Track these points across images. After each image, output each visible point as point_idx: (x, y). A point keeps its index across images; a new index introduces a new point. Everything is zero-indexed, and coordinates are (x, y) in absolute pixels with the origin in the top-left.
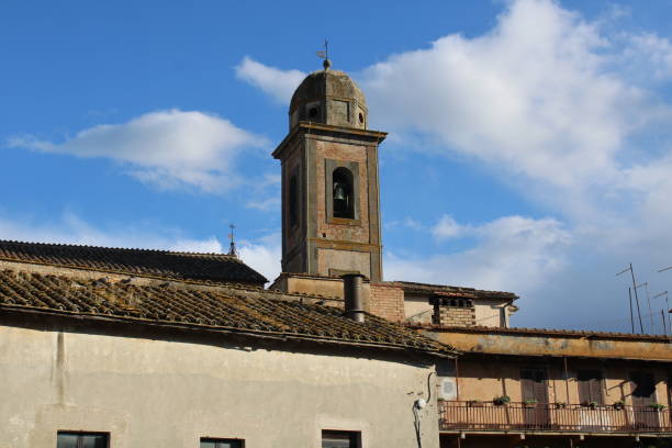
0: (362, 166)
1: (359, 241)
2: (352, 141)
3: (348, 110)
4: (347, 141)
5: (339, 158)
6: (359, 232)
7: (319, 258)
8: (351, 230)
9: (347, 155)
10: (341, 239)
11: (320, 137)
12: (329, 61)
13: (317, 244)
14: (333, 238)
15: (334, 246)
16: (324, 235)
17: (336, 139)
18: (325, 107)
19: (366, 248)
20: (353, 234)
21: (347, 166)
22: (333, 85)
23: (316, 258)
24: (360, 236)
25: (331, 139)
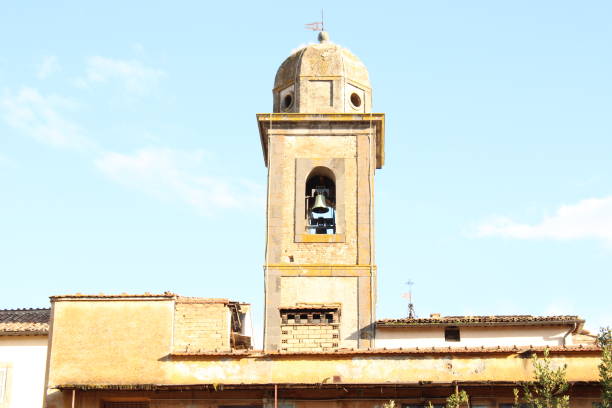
0: (350, 163)
1: (342, 263)
2: (335, 131)
3: (332, 92)
4: (327, 131)
5: (315, 156)
6: (342, 250)
7: (282, 290)
8: (331, 249)
9: (328, 150)
10: (315, 262)
11: (289, 131)
12: (324, 34)
13: (280, 272)
14: (304, 262)
15: (305, 272)
16: (292, 259)
17: (313, 131)
18: (298, 91)
19: (353, 272)
20: (332, 254)
21: (327, 164)
22: (312, 62)
23: (278, 289)
24: (344, 255)
25: (306, 131)
